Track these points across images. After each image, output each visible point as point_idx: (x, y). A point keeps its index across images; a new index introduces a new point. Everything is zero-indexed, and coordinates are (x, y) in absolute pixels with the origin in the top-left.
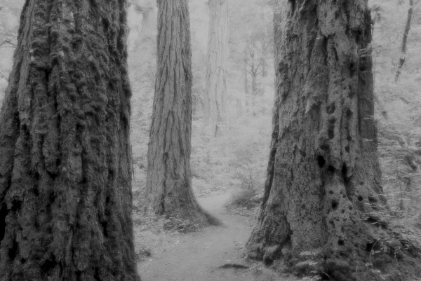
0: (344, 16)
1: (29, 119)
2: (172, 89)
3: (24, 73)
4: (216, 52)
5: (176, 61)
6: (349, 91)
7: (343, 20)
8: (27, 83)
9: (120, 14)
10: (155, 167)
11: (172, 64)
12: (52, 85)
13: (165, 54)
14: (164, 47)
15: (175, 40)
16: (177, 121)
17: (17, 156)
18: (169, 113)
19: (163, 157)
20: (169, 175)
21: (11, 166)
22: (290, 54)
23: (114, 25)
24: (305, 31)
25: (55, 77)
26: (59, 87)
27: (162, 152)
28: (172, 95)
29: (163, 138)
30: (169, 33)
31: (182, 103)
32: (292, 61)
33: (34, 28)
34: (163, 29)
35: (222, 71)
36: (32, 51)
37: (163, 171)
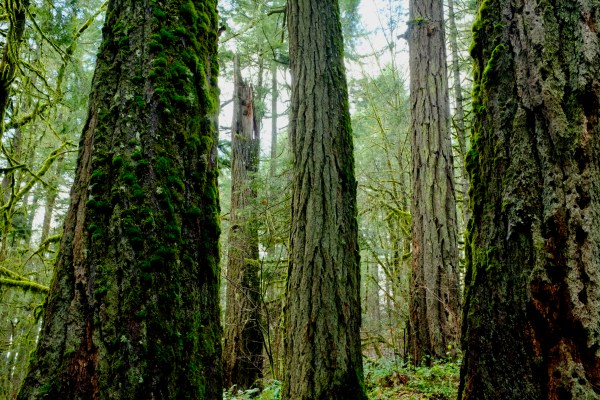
0: (559, 73)
1: (86, 275)
2: (318, 209)
3: (81, 217)
4: (428, 125)
5: (325, 160)
6: (578, 195)
7: (557, 79)
8: (84, 230)
9: (201, 123)
10: (295, 350)
11: (318, 166)
12: (112, 229)
13: (305, 151)
14: (303, 139)
15: (320, 124)
16: (329, 265)
17: (71, 323)
18: (315, 252)
19: (308, 331)
20: (319, 364)
21: (63, 337)
22: (479, 141)
23: (191, 139)
24: (496, 104)
25: (116, 220)
26: (120, 231)
27: (306, 322)
28: (320, 220)
29: (306, 296)
30: (309, 115)
31: (337, 232)
32: (483, 154)
33: (95, 158)
34: (301, 110)
35: (442, 159)
36: (90, 188)
37: (310, 356)
